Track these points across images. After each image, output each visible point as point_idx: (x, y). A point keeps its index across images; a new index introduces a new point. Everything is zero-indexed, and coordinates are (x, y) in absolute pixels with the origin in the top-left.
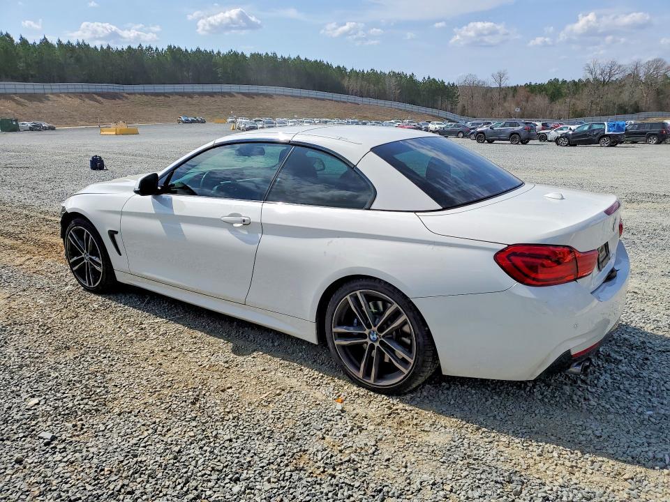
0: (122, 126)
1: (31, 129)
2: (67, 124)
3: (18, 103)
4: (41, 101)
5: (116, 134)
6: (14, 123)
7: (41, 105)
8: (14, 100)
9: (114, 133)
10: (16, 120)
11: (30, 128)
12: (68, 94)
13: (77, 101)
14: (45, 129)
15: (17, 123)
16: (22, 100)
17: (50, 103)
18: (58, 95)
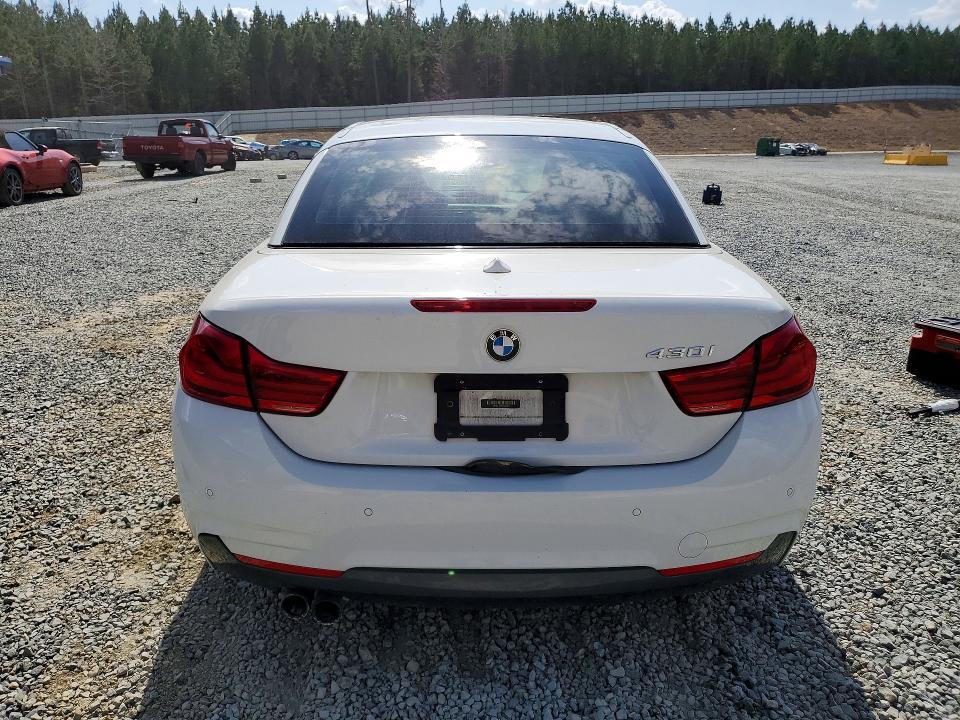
0: (923, 150)
1: (794, 153)
2: (850, 147)
3: (795, 118)
4: (826, 115)
5: (908, 164)
6: (775, 145)
7: (824, 120)
8: (790, 114)
9: (905, 162)
10: (778, 142)
11: (793, 151)
12: (868, 104)
13: (877, 114)
14: (813, 153)
15: (778, 146)
16: (801, 114)
17: (837, 117)
18: (854, 105)
